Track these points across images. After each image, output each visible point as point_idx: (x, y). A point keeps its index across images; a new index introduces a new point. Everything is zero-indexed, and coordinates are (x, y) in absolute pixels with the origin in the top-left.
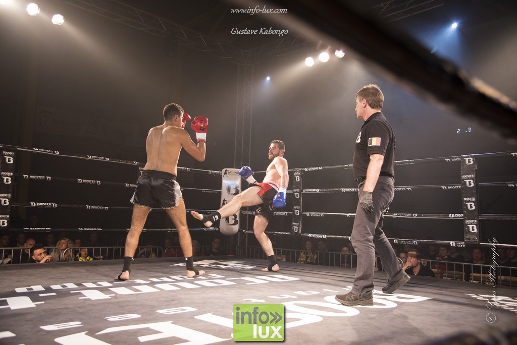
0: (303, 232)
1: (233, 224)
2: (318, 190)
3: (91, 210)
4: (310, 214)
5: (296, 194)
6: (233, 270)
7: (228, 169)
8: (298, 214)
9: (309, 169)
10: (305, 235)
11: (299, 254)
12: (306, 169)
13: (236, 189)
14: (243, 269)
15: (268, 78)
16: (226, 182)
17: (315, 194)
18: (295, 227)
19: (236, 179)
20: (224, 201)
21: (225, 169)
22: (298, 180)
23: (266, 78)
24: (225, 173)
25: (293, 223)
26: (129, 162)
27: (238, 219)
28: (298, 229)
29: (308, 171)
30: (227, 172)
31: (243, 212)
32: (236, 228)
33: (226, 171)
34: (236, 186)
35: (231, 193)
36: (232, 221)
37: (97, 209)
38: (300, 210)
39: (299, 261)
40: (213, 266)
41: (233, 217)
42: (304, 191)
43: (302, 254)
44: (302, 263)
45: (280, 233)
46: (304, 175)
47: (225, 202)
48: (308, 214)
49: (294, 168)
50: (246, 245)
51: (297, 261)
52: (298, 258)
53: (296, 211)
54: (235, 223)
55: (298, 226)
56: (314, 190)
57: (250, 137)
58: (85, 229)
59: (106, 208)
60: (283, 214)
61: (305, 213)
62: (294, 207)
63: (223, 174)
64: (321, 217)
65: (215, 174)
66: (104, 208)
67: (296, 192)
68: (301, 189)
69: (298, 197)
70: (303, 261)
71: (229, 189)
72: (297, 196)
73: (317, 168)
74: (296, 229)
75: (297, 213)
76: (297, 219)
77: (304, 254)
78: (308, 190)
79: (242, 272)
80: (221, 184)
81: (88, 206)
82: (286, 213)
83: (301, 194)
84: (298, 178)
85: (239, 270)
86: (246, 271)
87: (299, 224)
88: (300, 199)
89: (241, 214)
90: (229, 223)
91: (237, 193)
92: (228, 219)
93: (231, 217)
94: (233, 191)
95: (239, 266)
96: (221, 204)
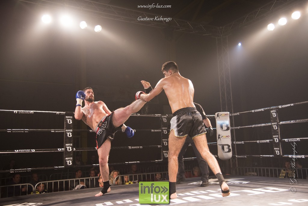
0: (283, 154)
2: (292, 121)
3: (132, 149)
4: (288, 140)
5: (274, 126)
6: (234, 185)
7: (219, 113)
8: (278, 141)
9: (283, 107)
10: (285, 156)
11: (280, 171)
12: (280, 107)
13: (227, 126)
15: (240, 44)
16: (219, 122)
17: (290, 124)
18: (277, 151)
19: (226, 119)
20: (219, 135)
21: (217, 113)
22: (274, 116)
23: (238, 44)
24: (218, 116)
25: (275, 149)
26: (153, 115)
27: (231, 148)
28: (280, 152)
29: (282, 108)
30: (219, 115)
31: (234, 143)
32: (230, 155)
33: (218, 114)
34: (227, 124)
35: (223, 130)
36: (226, 149)
37: (135, 149)
38: (278, 138)
39: (281, 176)
40: (218, 183)
41: (227, 147)
42: (281, 123)
43: (282, 171)
44: (283, 177)
45: (265, 156)
46: (279, 111)
47: (220, 137)
48: (286, 140)
49: (270, 107)
50: (237, 166)
51: (279, 176)
52: (279, 174)
53: (275, 139)
54: (229, 151)
55: (279, 151)
56: (289, 122)
57: (231, 88)
58: (129, 162)
59: (141, 147)
60: (266, 142)
61: (284, 140)
62: (274, 136)
63: (216, 117)
65: (211, 117)
66: (140, 147)
67: (274, 125)
68: (278, 122)
69: (277, 128)
70: (283, 176)
71: (222, 127)
72: (275, 128)
73: (289, 105)
75: (276, 140)
76: (277, 145)
77: (284, 170)
78: (284, 122)
79: (241, 186)
80: (216, 124)
81: (129, 147)
82: (268, 141)
83: (279, 126)
84: (274, 114)
85: (238, 185)
86: (243, 185)
87: (280, 149)
88: (278, 130)
89: (232, 144)
90: (225, 151)
91: (228, 129)
92: (223, 148)
93: (226, 147)
94: (225, 128)
95: (237, 182)
96: (217, 138)
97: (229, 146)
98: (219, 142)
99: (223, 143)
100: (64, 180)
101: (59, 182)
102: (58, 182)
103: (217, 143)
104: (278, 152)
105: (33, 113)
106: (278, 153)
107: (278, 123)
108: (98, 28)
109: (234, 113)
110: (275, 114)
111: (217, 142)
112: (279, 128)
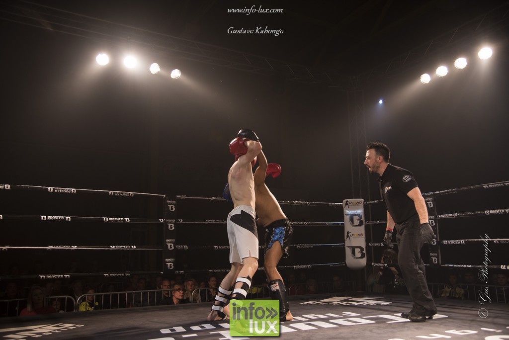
0: (443, 263)
1: (360, 258)
2: (455, 215)
3: (219, 250)
6: (368, 307)
7: (348, 200)
8: (435, 244)
10: (446, 265)
13: (360, 219)
14: (378, 305)
15: (381, 102)
16: (348, 212)
17: (453, 219)
18: (434, 258)
19: (359, 209)
20: (348, 233)
21: (346, 200)
22: (431, 206)
23: (378, 101)
24: (346, 204)
25: (431, 254)
27: (364, 252)
28: (438, 260)
30: (348, 203)
31: (370, 244)
32: (363, 262)
33: (347, 201)
34: (359, 217)
35: (354, 224)
36: (358, 255)
37: (224, 249)
40: (344, 303)
41: (359, 250)
42: (439, 216)
46: (437, 200)
47: (349, 235)
54: (362, 257)
55: (438, 257)
56: (451, 215)
61: (442, 242)
63: (344, 205)
64: (461, 245)
65: (336, 205)
67: (431, 219)
69: (434, 224)
71: (352, 220)
74: (435, 260)
76: (434, 249)
78: (443, 216)
79: (378, 308)
80: (343, 215)
81: (215, 247)
83: (437, 221)
84: (430, 203)
85: (373, 307)
86: (381, 308)
87: (438, 255)
88: (436, 227)
89: (367, 246)
90: (356, 257)
91: (361, 224)
92: (353, 253)
93: (357, 250)
94: (357, 222)
95: (372, 302)
96: (346, 237)
97: (362, 249)
98: (348, 243)
99: (354, 245)
100: (119, 293)
101: (112, 295)
102: (110, 295)
103: (344, 245)
104: (436, 260)
105: (75, 191)
106: (435, 262)
107: (436, 217)
108: (176, 74)
109: (371, 200)
110: (432, 203)
111: (345, 243)
112: (437, 224)
